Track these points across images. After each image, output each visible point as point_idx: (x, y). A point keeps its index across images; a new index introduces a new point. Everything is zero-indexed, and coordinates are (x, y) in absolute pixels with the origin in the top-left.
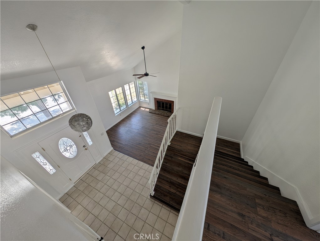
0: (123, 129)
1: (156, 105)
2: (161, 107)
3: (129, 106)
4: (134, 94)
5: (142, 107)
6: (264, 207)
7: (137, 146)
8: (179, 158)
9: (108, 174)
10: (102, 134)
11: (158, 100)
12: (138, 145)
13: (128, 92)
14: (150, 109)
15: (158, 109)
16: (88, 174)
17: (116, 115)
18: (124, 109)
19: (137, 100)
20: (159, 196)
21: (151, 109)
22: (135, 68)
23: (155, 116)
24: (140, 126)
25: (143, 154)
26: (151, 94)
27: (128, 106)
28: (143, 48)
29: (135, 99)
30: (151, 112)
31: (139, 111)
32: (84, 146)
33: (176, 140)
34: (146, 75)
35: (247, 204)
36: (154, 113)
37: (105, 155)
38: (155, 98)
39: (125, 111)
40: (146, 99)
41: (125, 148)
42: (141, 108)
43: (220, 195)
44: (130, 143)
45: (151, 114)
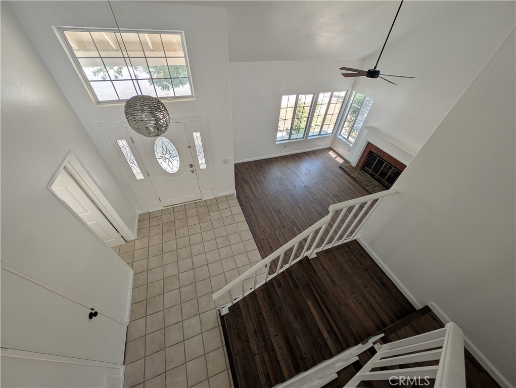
1: (363, 160)
2: (370, 169)
3: (309, 138)
4: (332, 119)
5: (334, 151)
7: (271, 212)
8: (310, 303)
9: (202, 225)
10: (226, 162)
11: (373, 150)
12: (273, 212)
13: (321, 110)
14: (346, 161)
15: (363, 169)
16: (185, 207)
17: (277, 143)
18: (297, 139)
19: (332, 133)
20: (230, 326)
21: (348, 162)
22: (365, 60)
23: (345, 178)
24: (303, 182)
25: (269, 232)
26: (366, 131)
27: (307, 136)
29: (328, 129)
30: (345, 168)
31: (323, 154)
32: (191, 166)
33: (335, 257)
36: (348, 174)
37: (220, 195)
38: (369, 144)
39: (297, 142)
40: (350, 139)
41: (252, 203)
42: (331, 153)
44: (266, 200)
45: (340, 171)
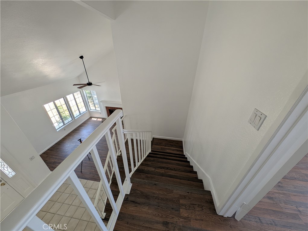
0: (69, 145)
1: (109, 114)
3: (76, 118)
4: (81, 105)
6: (186, 206)
11: (110, 109)
13: (72, 104)
18: (69, 122)
19: (86, 111)
21: (104, 118)
22: (79, 77)
26: (101, 103)
27: (74, 118)
28: (82, 57)
29: (83, 110)
31: (90, 121)
34: (90, 84)
35: (172, 209)
38: (106, 107)
39: (70, 124)
40: (97, 109)
42: (93, 119)
43: (147, 208)
